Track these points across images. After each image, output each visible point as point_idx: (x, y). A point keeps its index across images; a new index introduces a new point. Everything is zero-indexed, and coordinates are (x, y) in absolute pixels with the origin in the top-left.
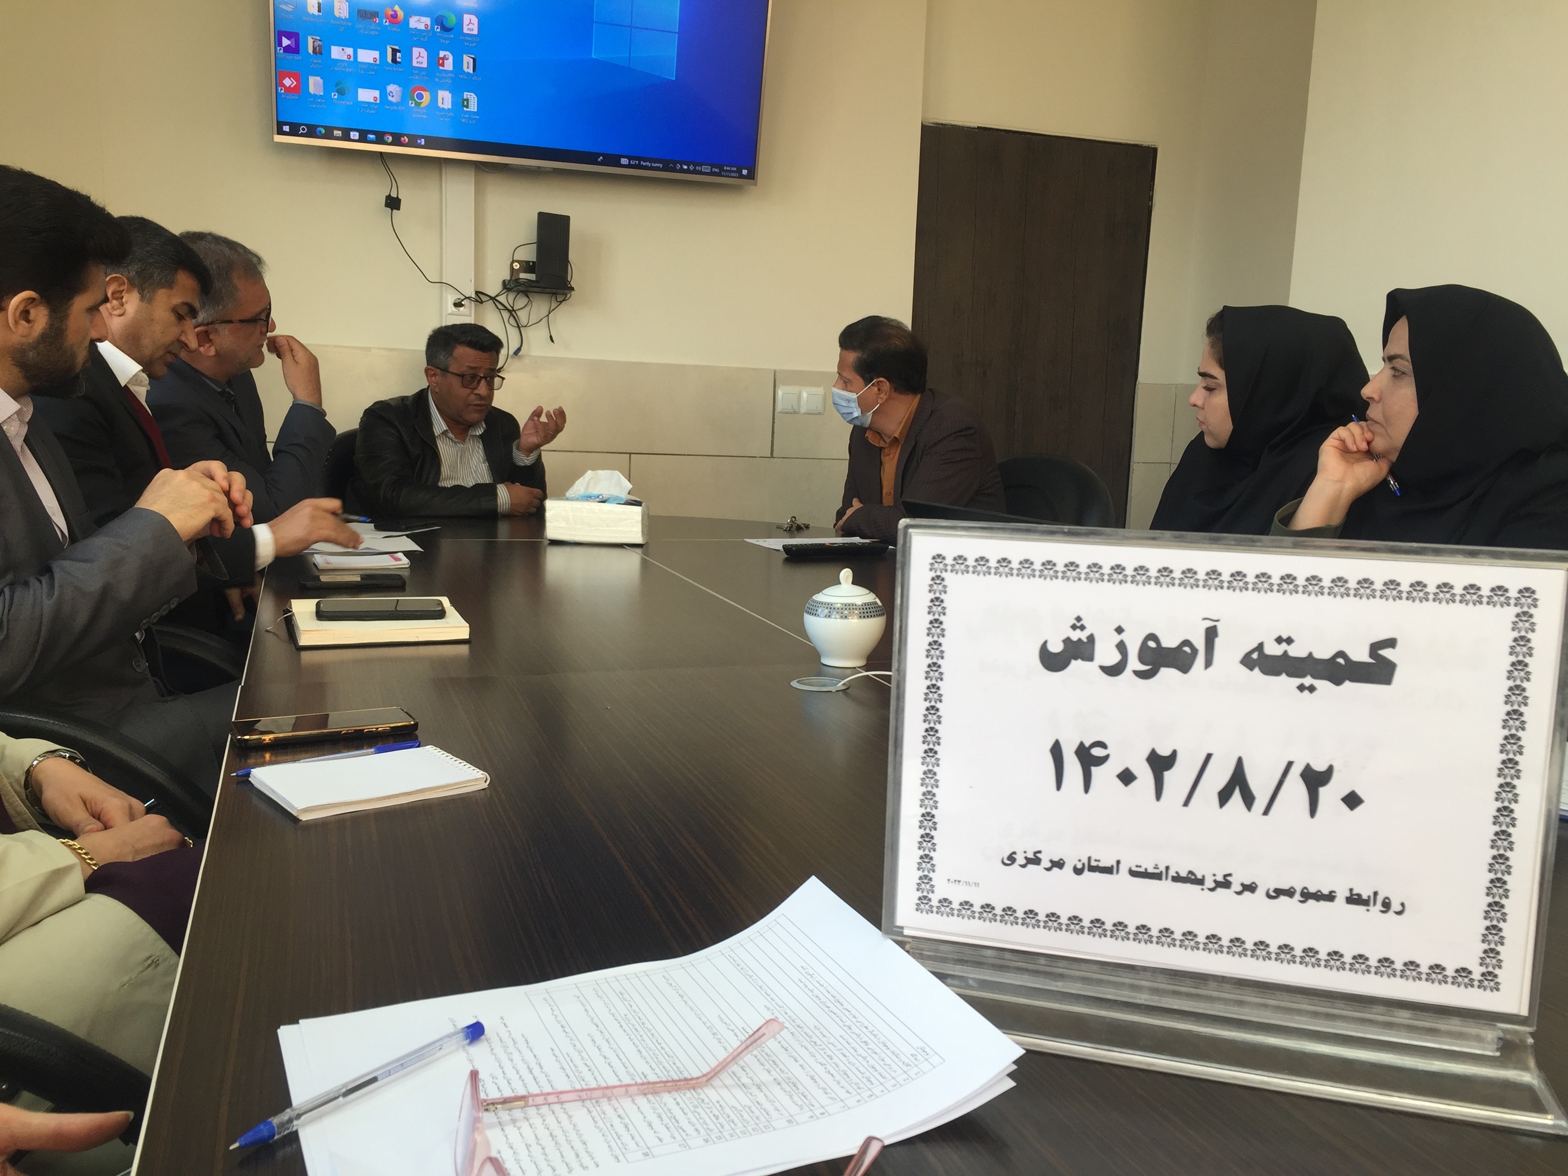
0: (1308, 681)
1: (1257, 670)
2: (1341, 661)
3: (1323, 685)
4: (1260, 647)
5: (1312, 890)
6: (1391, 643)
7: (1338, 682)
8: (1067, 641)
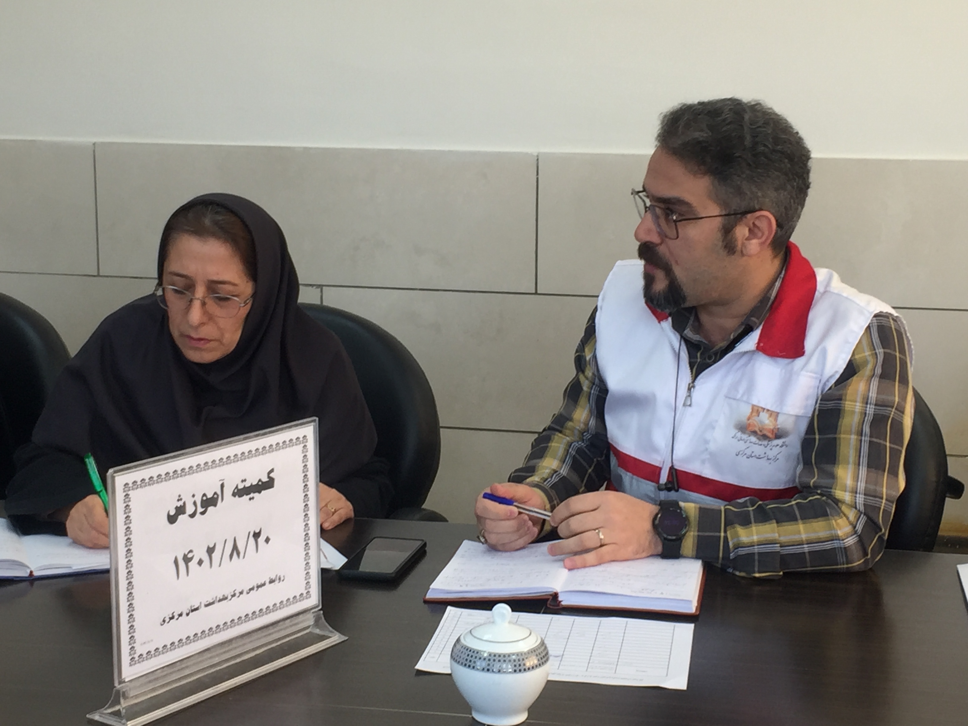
0: (252, 495)
1: (237, 497)
2: (260, 483)
3: (256, 495)
4: (237, 487)
5: (259, 584)
6: (272, 471)
7: (260, 492)
8: (177, 508)
